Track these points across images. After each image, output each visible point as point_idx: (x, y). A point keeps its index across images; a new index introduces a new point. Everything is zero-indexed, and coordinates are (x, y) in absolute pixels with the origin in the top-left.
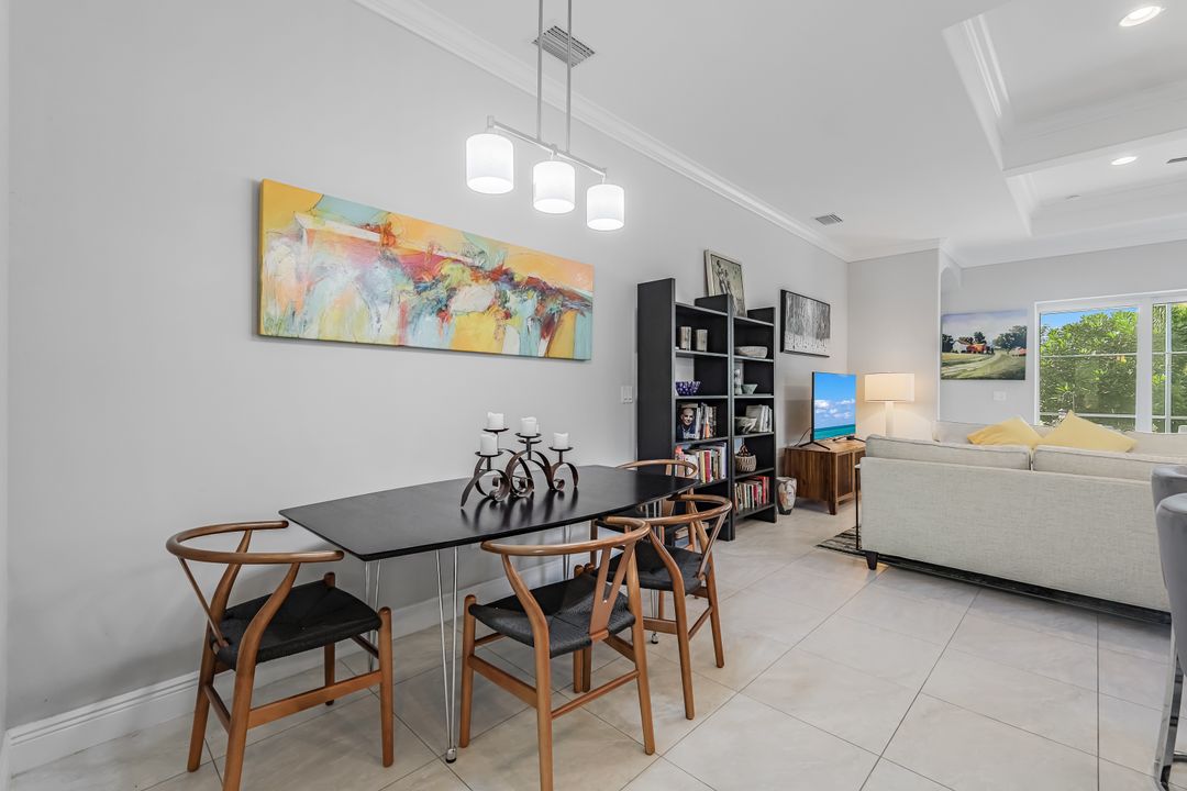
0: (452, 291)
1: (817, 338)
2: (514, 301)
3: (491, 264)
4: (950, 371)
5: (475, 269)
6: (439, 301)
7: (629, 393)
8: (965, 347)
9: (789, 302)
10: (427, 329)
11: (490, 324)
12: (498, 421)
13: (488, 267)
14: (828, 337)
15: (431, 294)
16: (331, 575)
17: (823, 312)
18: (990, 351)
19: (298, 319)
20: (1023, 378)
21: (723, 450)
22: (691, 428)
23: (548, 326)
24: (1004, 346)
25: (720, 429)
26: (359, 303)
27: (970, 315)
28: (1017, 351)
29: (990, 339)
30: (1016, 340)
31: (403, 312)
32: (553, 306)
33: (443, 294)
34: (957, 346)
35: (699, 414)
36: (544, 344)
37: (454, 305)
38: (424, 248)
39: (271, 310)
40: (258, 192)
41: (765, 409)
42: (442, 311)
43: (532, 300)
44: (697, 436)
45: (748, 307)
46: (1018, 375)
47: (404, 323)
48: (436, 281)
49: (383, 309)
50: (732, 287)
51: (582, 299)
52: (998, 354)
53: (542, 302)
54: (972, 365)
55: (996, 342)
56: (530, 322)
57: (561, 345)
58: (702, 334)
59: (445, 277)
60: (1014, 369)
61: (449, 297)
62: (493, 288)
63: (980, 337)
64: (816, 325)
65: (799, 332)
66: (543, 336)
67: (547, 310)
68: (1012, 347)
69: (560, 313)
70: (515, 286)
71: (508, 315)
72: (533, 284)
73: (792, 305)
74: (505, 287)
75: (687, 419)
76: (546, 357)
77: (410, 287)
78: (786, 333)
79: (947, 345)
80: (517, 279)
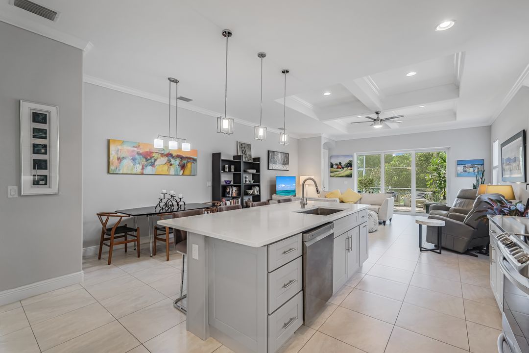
0: (155, 160)
1: (283, 164)
2: (173, 161)
3: (166, 153)
4: (333, 174)
5: (162, 154)
6: (152, 163)
7: (210, 184)
8: (336, 167)
9: (270, 154)
10: (149, 169)
11: (166, 167)
12: (164, 191)
13: (165, 153)
14: (288, 164)
15: (150, 161)
16: (126, 225)
17: (286, 156)
18: (343, 168)
19: (117, 169)
20: (351, 177)
21: (240, 200)
22: (229, 193)
23: (183, 167)
24: (347, 167)
25: (239, 194)
26: (132, 164)
27: (338, 156)
28: (350, 168)
29: (343, 164)
30: (350, 165)
31: (143, 166)
32: (184, 162)
33: (153, 160)
34: (335, 166)
35: (231, 190)
36: (182, 172)
37: (156, 163)
38: (148, 150)
39: (112, 168)
40: (109, 142)
41: (257, 188)
42: (153, 165)
43: (178, 161)
44: (230, 195)
45: (253, 157)
46: (350, 176)
47: (143, 169)
48: (151, 158)
49: (138, 165)
50: (247, 152)
51: (194, 159)
52: (345, 169)
53: (181, 161)
54: (338, 173)
55: (344, 165)
56: (177, 166)
57: (187, 171)
58: (233, 167)
59: (154, 157)
60: (349, 174)
61: (155, 162)
62: (167, 158)
63: (340, 163)
64: (282, 161)
65: (275, 163)
66: (181, 170)
67: (183, 163)
68: (349, 167)
69: (187, 163)
70: (173, 157)
71: (171, 165)
72: (178, 156)
73: (272, 155)
74: (170, 158)
75: (228, 191)
76: (183, 175)
77: (145, 160)
78: (270, 164)
79: (332, 166)
80: (174, 155)
